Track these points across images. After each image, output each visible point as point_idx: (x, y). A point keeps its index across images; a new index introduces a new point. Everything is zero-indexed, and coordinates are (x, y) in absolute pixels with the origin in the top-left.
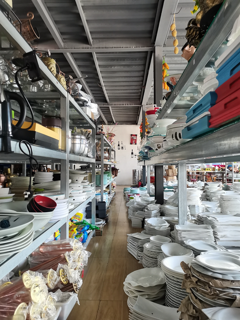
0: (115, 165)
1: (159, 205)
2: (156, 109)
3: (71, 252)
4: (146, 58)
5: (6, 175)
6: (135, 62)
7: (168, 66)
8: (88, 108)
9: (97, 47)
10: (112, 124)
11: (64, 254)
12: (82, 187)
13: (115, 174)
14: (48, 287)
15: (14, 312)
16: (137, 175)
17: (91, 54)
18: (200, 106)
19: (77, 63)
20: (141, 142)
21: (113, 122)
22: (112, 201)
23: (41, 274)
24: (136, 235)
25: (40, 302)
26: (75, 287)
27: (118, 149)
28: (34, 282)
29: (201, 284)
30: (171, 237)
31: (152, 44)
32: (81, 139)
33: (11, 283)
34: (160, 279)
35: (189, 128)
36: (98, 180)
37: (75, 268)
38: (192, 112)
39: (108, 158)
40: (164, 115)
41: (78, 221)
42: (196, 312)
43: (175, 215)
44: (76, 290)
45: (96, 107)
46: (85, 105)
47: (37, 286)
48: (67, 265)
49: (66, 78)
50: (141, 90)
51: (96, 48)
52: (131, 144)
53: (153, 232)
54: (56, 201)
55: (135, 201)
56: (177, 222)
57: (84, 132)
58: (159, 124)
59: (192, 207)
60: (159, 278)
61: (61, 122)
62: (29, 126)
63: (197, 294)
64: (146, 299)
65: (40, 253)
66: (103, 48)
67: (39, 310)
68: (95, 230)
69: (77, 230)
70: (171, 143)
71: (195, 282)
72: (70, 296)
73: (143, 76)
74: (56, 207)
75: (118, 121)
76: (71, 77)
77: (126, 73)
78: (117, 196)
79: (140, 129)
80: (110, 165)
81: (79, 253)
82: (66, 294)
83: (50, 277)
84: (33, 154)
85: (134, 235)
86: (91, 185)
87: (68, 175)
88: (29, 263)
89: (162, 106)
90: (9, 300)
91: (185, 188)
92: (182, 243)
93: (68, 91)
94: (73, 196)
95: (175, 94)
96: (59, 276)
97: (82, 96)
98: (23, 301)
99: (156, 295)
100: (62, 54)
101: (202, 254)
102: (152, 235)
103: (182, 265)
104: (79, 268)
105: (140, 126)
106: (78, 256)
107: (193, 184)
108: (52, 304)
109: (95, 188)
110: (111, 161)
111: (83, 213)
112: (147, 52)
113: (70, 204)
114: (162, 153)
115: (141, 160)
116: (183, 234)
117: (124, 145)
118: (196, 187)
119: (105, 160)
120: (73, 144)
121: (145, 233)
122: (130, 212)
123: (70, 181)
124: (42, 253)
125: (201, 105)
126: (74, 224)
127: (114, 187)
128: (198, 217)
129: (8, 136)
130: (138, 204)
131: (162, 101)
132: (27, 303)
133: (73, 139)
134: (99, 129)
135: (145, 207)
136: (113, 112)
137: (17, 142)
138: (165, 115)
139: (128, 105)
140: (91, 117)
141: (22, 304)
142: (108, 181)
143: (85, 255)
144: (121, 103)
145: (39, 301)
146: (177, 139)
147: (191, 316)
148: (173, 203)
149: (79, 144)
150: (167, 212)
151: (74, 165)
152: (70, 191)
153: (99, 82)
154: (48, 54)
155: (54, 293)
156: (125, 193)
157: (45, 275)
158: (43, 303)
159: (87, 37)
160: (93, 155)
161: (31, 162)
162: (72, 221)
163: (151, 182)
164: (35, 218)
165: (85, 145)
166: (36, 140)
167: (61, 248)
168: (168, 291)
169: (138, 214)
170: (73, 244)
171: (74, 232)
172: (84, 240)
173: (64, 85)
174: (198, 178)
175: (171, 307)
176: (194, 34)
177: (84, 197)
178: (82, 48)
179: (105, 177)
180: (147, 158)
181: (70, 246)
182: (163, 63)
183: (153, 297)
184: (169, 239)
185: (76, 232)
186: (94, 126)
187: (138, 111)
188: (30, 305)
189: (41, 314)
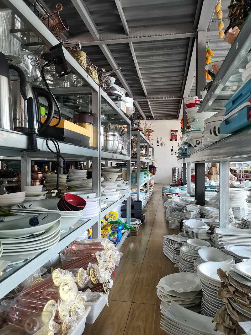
0: (153, 163)
1: (199, 206)
2: (197, 102)
3: (102, 252)
4: (188, 45)
5: (44, 172)
6: (175, 50)
7: (213, 53)
8: (122, 103)
9: (134, 36)
10: (149, 120)
11: (94, 253)
12: (116, 185)
13: (154, 172)
14: (78, 286)
15: (43, 308)
16: (177, 173)
17: (127, 45)
18: (240, 96)
19: (114, 55)
20: (181, 139)
21: (152, 117)
22: (149, 201)
23: (71, 272)
24: (172, 237)
25: (69, 301)
26: (104, 288)
27: (157, 146)
28: (63, 280)
29: (239, 294)
30: (211, 240)
31: (194, 29)
32: (114, 135)
33: (42, 279)
34: (195, 286)
35: (227, 122)
36: (134, 178)
37: (105, 268)
38: (232, 102)
39: (146, 156)
40: (204, 108)
41: (113, 220)
42: (233, 324)
43: (216, 218)
44: (106, 291)
45: (132, 102)
46: (119, 100)
47: (66, 285)
48: (98, 265)
49: (98, 72)
50: (183, 81)
51: (133, 38)
52: (171, 140)
53: (191, 234)
54: (86, 200)
55: (173, 201)
56: (218, 226)
57: (118, 128)
58: (199, 118)
59: (236, 210)
60: (195, 284)
61: (92, 117)
62: (56, 124)
63: (235, 305)
64: (180, 305)
65: (73, 251)
66: (140, 37)
67: (68, 308)
68: (130, 230)
69: (111, 229)
70: (209, 139)
71: (232, 292)
72: (99, 296)
73: (184, 66)
74: (86, 206)
75: (156, 116)
76: (103, 71)
77: (166, 63)
78: (155, 195)
79: (181, 124)
80: (148, 163)
81: (110, 253)
82: (96, 294)
83: (80, 276)
84: (60, 152)
85: (170, 237)
86: (126, 184)
87: (100, 172)
88: (62, 260)
89: (203, 97)
90: (40, 296)
91: (227, 188)
92: (222, 249)
93: (100, 86)
94: (105, 195)
95: (217, 84)
96: (90, 275)
97: (115, 90)
98: (53, 298)
99: (190, 301)
100: (97, 46)
101: (244, 262)
102: (190, 238)
103: (219, 273)
104: (110, 268)
105: (181, 121)
106: (109, 256)
107: (241, 183)
108: (81, 303)
109: (130, 186)
110: (148, 158)
111: (118, 212)
112: (188, 38)
113: (102, 202)
114: (201, 150)
115: (180, 157)
116: (224, 239)
117: (163, 142)
118: (243, 187)
119: (142, 157)
120: (106, 141)
121: (183, 236)
122: (168, 212)
123: (102, 179)
124: (74, 251)
125: (241, 94)
126: (108, 223)
127: (151, 185)
128: (242, 220)
129: (34, 133)
130: (176, 205)
131: (202, 92)
132: (56, 300)
133: (106, 135)
134: (136, 124)
135: (183, 208)
136: (152, 106)
137: (45, 139)
138: (206, 108)
139: (168, 98)
140: (125, 112)
141: (51, 302)
142: (145, 179)
143: (116, 255)
144: (161, 96)
145: (67, 299)
146: (216, 135)
147: (227, 328)
148: (215, 204)
149: (112, 140)
150: (207, 214)
151: (111, 163)
152: (102, 190)
153: (137, 75)
154: (79, 47)
155: (83, 292)
156: (163, 193)
157: (75, 274)
158: (72, 301)
159: (123, 26)
160: (128, 152)
161: (58, 159)
162: (107, 220)
163: (192, 181)
164: (62, 216)
165: (119, 141)
166: (64, 138)
167: (93, 247)
168: (203, 298)
169: (176, 214)
170: (105, 244)
171: (108, 231)
172: (118, 240)
173: (96, 78)
174: (247, 177)
175: (207, 316)
176: (238, 13)
177: (118, 196)
178: (118, 39)
179: (142, 175)
180: (186, 155)
181: (101, 246)
182: (207, 50)
183: (188, 303)
184: (208, 243)
185: (110, 231)
186: (129, 122)
187: (179, 104)
188: (58, 303)
189: (70, 312)
